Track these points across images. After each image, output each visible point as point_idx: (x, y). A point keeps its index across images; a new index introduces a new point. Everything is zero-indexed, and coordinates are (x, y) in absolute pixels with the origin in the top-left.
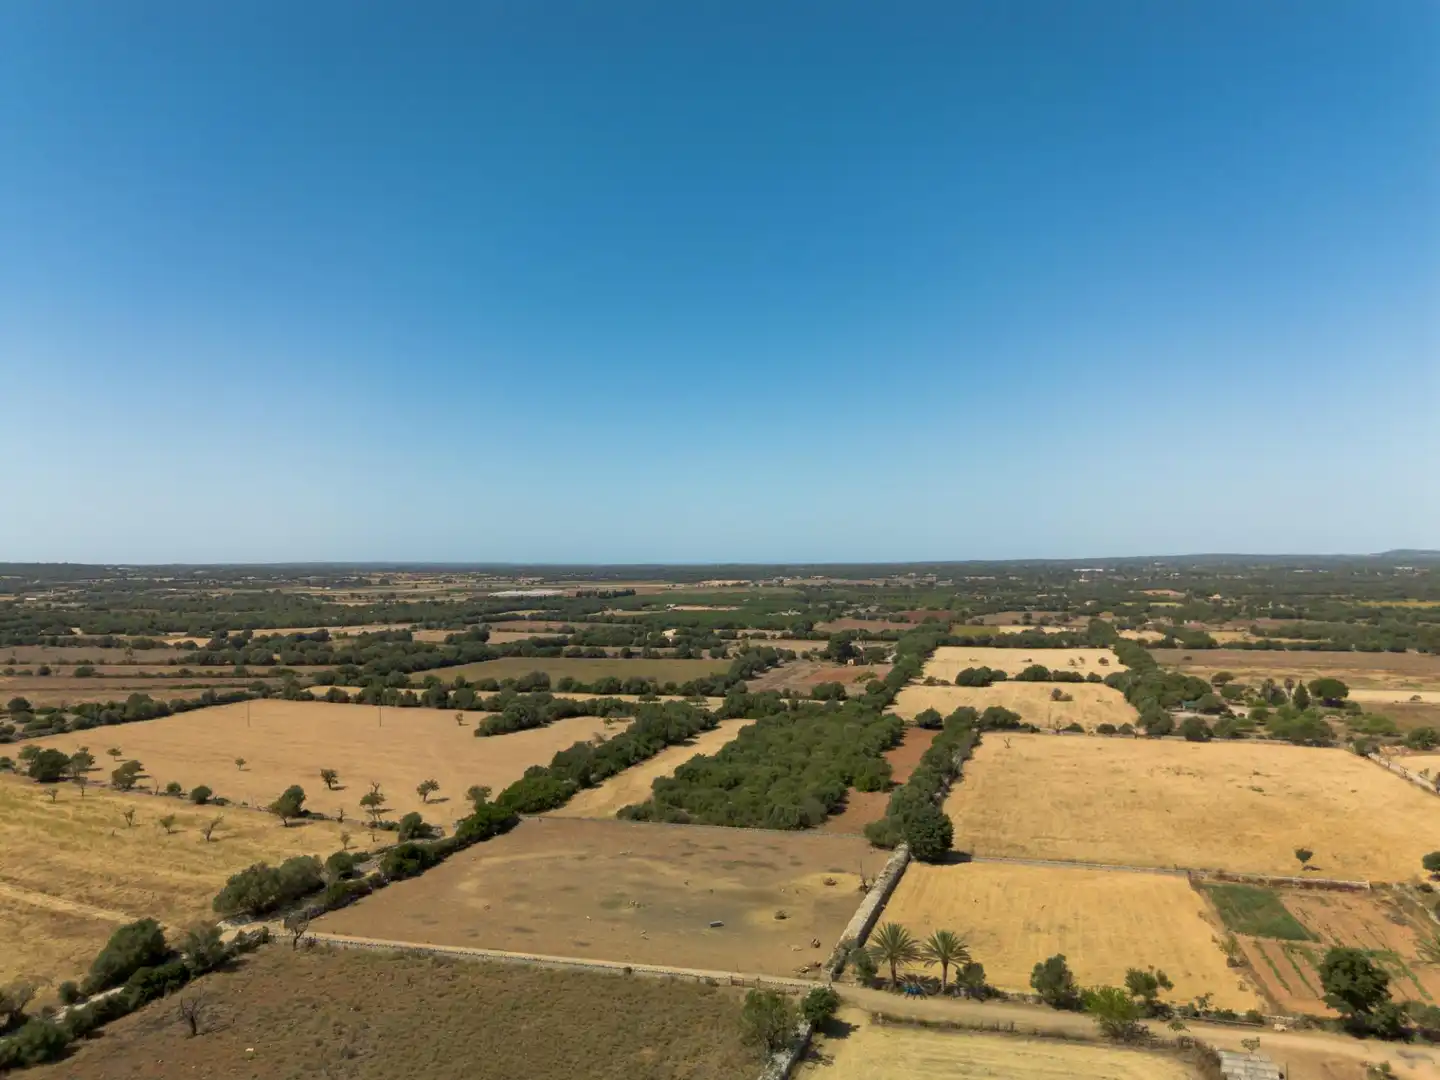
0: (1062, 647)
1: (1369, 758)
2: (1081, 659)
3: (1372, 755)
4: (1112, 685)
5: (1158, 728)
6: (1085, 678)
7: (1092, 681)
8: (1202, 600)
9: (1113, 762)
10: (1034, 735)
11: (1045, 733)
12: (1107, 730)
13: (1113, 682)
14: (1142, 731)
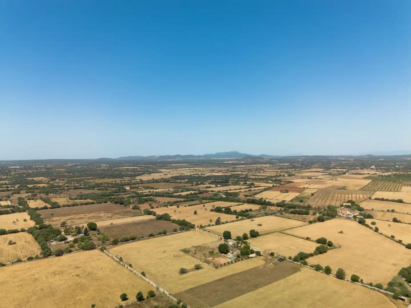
0: (10, 213)
1: (104, 252)
2: (17, 220)
3: (105, 251)
4: (29, 233)
5: (47, 253)
6: (20, 231)
7: (22, 231)
8: (53, 182)
9: (34, 275)
10: (4, 267)
11: (8, 265)
12: (30, 259)
13: (30, 231)
14: (42, 256)
